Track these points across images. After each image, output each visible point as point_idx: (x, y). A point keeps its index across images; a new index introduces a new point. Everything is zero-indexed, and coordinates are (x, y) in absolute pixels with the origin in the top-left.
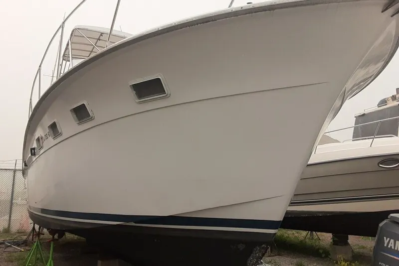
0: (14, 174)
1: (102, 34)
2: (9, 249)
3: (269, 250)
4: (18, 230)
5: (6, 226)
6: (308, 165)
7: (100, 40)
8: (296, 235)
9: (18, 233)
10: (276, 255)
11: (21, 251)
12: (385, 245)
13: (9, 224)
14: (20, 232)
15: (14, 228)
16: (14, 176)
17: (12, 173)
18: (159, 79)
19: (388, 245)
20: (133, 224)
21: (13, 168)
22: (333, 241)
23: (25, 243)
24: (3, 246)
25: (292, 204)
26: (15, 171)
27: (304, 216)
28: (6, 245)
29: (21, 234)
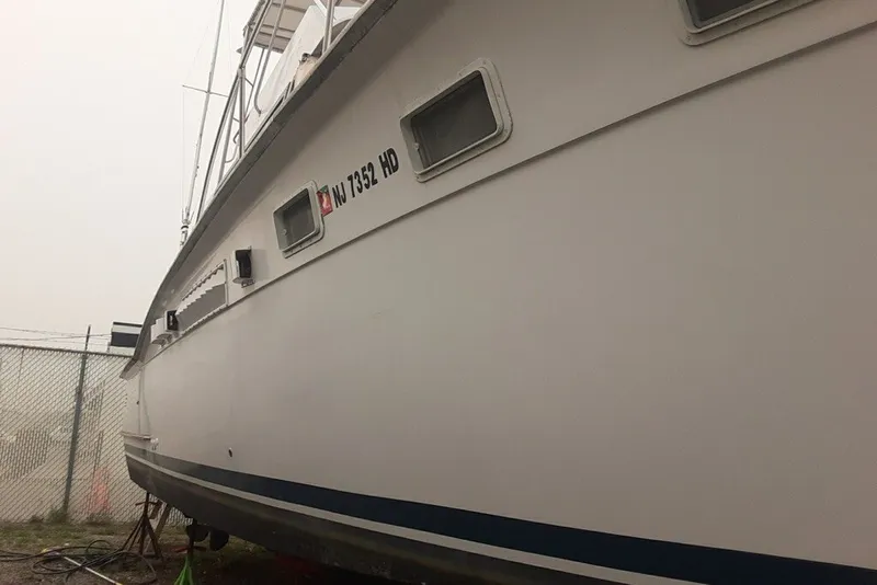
0: (84, 363)
2: (75, 579)
4: (91, 516)
5: (59, 505)
9: (93, 523)
13: (66, 501)
14: (99, 523)
15: (80, 515)
16: (83, 370)
17: (76, 361)
21: (82, 349)
26: (85, 355)
28: (69, 564)
29: (100, 529)
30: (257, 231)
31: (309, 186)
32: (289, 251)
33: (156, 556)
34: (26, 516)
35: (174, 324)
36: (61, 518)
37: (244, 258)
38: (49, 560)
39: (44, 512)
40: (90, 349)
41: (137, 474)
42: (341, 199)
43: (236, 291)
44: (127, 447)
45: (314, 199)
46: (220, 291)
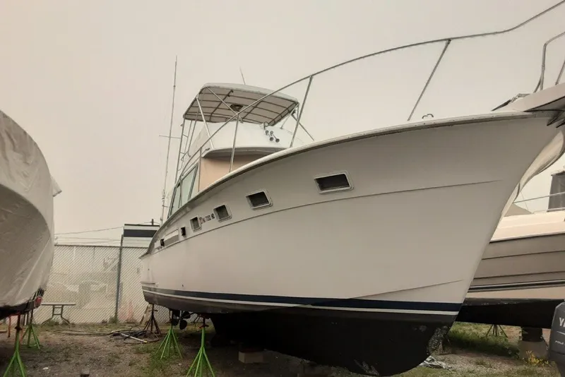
0: (121, 252)
1: (232, 91)
2: (127, 341)
3: (441, 346)
4: (127, 320)
5: (113, 315)
6: (491, 243)
7: (229, 96)
8: (475, 331)
9: (128, 323)
10: (449, 354)
11: (144, 343)
12: (561, 325)
13: (116, 313)
14: (131, 322)
15: (122, 319)
16: (120, 255)
17: (118, 251)
18: (344, 175)
19: (563, 324)
20: (309, 306)
21: (119, 245)
22: (523, 335)
23: (143, 334)
24: (120, 337)
25: (471, 290)
26: (121, 248)
27: (485, 304)
28: (123, 336)
29: (132, 325)
30: (186, 223)
31: (197, 216)
32: (194, 231)
33: (158, 333)
34: (100, 321)
35: (163, 244)
36: (114, 321)
37: (183, 229)
38: (115, 335)
39: (107, 319)
40: (123, 246)
41: (149, 298)
42: (204, 221)
43: (182, 238)
44: (143, 288)
45: (198, 220)
46: (177, 237)
